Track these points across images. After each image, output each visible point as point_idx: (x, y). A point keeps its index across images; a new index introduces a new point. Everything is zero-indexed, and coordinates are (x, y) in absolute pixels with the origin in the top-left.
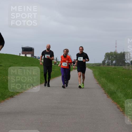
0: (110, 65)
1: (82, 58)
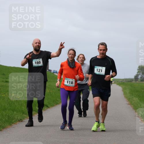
1: (103, 69)
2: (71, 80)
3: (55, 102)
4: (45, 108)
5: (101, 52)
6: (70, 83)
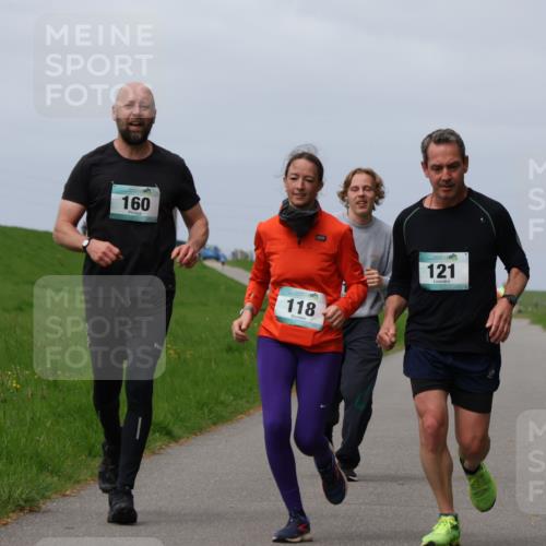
1: (461, 262)
2: (306, 296)
3: (210, 412)
4: (155, 439)
5: (437, 176)
6: (300, 312)
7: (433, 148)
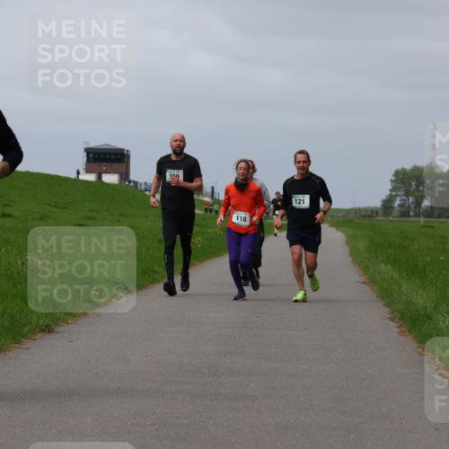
0: (409, 216)
1: (307, 198)
5: (299, 165)
6: (241, 220)
7: (298, 155)
